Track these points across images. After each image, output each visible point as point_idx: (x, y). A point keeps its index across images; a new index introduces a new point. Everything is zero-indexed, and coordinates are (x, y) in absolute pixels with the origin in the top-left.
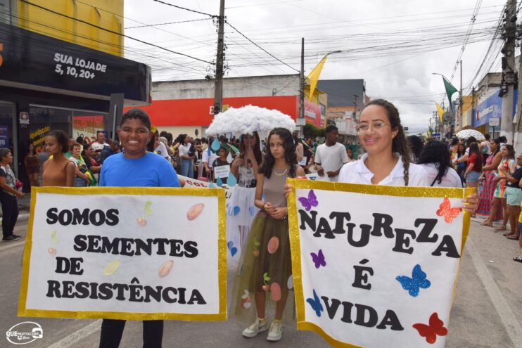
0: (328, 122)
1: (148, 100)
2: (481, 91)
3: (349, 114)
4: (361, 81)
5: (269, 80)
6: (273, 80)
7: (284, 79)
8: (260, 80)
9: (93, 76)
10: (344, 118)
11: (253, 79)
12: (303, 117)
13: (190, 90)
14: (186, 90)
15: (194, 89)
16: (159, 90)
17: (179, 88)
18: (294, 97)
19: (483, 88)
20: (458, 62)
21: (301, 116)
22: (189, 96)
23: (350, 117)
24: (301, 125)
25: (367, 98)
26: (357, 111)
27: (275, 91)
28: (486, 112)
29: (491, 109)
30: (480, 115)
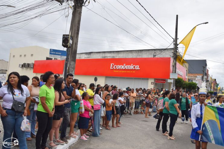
0: (189, 80)
3: (199, 77)
4: (205, 60)
10: (197, 79)
11: (144, 51)
13: (107, 57)
15: (109, 57)
16: (91, 56)
17: (101, 56)
21: (174, 72)
23: (199, 79)
24: (174, 79)
25: (208, 71)
26: (204, 76)
27: (155, 54)
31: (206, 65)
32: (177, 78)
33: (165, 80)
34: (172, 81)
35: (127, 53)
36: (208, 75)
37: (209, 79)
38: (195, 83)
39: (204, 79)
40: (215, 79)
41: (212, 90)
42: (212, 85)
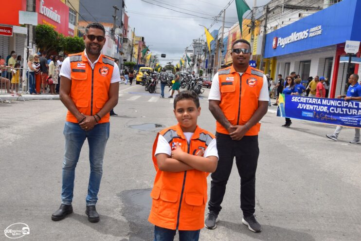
12: (35, 11)
24: (28, 26)
25: (127, 18)
26: (115, 27)
28: (294, 37)
29: (316, 31)
30: (283, 42)
31: (123, 6)
32: (36, 24)
33: (10, 29)
34: (24, 31)
36: (128, 26)
37: (129, 36)
39: (116, 37)
40: (143, 38)
41: (135, 60)
42: (136, 50)
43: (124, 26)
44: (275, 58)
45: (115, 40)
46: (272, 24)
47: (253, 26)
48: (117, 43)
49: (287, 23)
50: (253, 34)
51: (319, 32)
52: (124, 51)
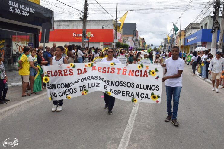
0: (123, 41)
1: (52, 28)
2: (188, 30)
3: (130, 38)
4: (135, 24)
5: (99, 22)
6: (100, 22)
7: (106, 21)
8: (94, 22)
9: (28, 14)
10: (128, 40)
11: (91, 21)
12: (116, 39)
13: (62, 25)
14: (60, 25)
15: (64, 25)
17: (57, 24)
18: (112, 30)
19: (189, 29)
20: (180, 17)
21: (115, 38)
22: (61, 28)
23: (131, 39)
25: (137, 31)
26: (134, 37)
27: (103, 27)
28: (192, 39)
29: (195, 38)
30: (189, 40)
31: (136, 28)
32: (117, 42)
33: (110, 43)
34: (115, 44)
35: (79, 22)
36: (138, 35)
37: (138, 39)
38: (127, 45)
39: (134, 40)
40: (144, 38)
41: (141, 47)
42: (141, 43)
43: (136, 35)
44: (189, 45)
45: (133, 41)
46: (187, 34)
47: (180, 35)
48: (134, 42)
49: (192, 33)
50: (180, 38)
51: (196, 38)
52: (136, 44)
